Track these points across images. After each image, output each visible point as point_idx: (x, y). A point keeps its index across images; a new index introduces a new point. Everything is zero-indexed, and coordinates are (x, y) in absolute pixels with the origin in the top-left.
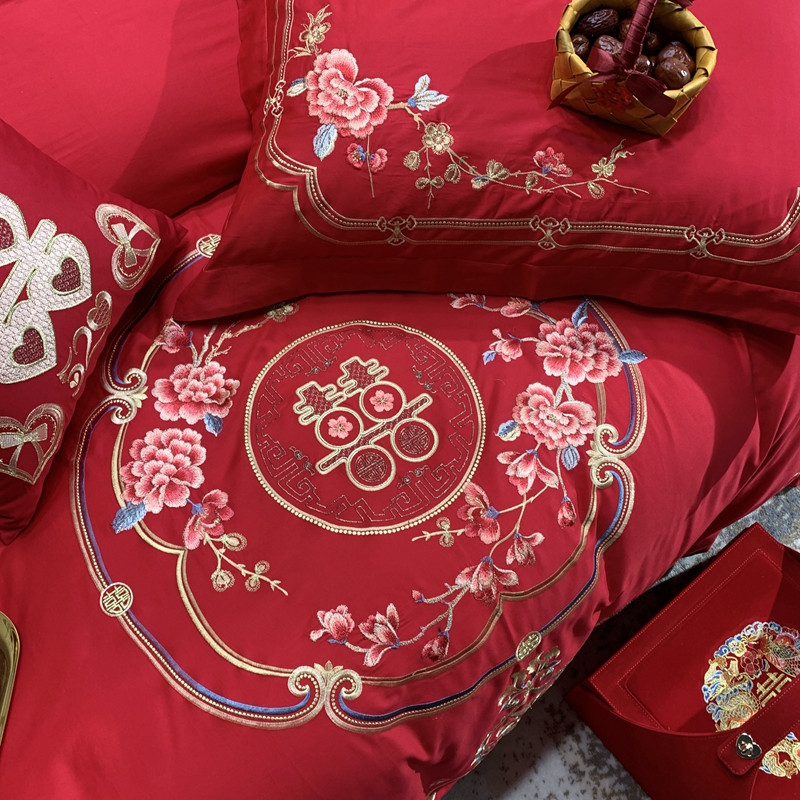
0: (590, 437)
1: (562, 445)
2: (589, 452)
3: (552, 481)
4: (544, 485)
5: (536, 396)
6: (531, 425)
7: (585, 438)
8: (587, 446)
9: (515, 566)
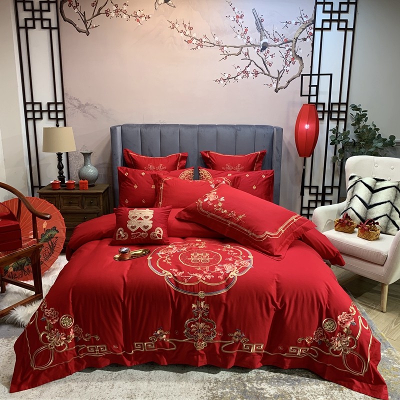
1: (228, 270)
2: (232, 272)
3: (222, 272)
5: (230, 264)
6: (225, 267)
9: (206, 278)
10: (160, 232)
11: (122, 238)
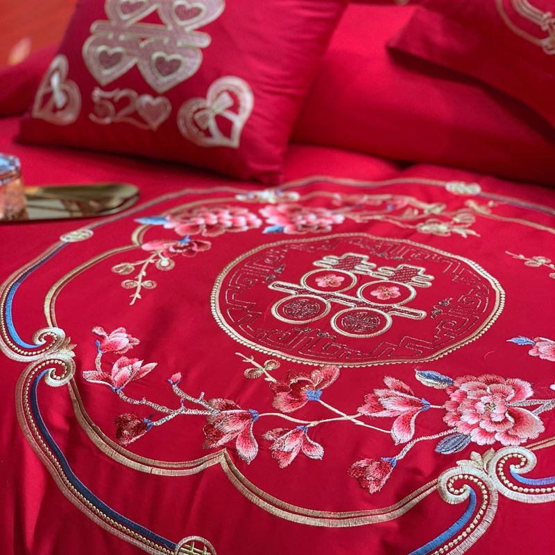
0: (498, 446)
1: (461, 430)
2: (475, 454)
3: (400, 435)
4: (389, 428)
5: (510, 387)
6: (464, 395)
7: (491, 442)
8: (483, 450)
10: (235, 108)
11: (55, 110)
